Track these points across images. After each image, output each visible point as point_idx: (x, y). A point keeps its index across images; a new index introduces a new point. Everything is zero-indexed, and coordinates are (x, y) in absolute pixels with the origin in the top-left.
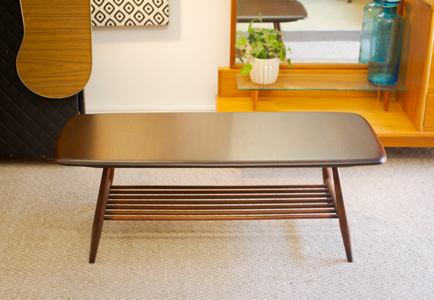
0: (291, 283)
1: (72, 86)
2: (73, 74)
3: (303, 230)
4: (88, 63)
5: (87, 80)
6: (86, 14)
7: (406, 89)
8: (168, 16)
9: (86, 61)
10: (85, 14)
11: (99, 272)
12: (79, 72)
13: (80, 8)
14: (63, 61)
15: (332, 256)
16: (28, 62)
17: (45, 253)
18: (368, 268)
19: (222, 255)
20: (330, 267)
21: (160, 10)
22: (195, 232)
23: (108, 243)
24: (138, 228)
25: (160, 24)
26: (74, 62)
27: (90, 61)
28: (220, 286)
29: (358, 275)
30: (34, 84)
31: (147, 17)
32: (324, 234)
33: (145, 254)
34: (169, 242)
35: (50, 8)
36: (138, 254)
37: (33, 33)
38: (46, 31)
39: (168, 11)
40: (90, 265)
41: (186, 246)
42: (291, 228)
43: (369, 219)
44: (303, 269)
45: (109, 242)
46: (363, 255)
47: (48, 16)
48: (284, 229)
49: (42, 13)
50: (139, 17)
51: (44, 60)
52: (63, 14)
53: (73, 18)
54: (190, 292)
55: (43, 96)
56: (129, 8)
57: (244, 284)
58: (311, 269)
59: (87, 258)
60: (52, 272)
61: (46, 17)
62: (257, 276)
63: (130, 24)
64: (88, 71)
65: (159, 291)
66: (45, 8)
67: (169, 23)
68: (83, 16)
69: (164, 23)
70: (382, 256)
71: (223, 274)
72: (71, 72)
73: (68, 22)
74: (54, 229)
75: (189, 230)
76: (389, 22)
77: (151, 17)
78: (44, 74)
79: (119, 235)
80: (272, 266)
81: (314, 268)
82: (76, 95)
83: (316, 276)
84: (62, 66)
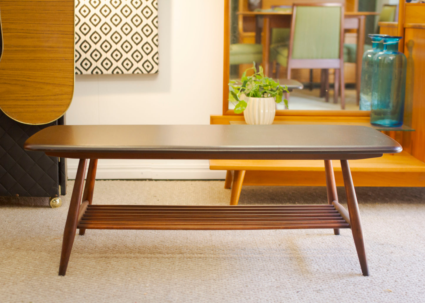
0: (298, 292)
1: (51, 112)
2: (53, 97)
3: (308, 253)
4: (70, 85)
5: (68, 105)
6: (70, 32)
7: (412, 129)
8: (157, 64)
9: (68, 84)
10: (68, 31)
11: (69, 283)
12: (59, 96)
13: (63, 24)
14: (43, 83)
15: (344, 272)
16: (6, 83)
17: (7, 268)
18: (388, 281)
19: (215, 271)
20: (343, 279)
21: (149, 58)
22: (184, 254)
23: (82, 261)
24: (118, 251)
25: (149, 72)
26: (55, 84)
27: (72, 84)
28: (213, 294)
29: (377, 285)
30: (11, 108)
31: (136, 65)
32: (333, 256)
33: (124, 269)
34: (153, 260)
35: (31, 23)
36: (116, 269)
37: (12, 50)
38: (26, 49)
39: (157, 58)
40: (60, 277)
41: (173, 263)
42: (294, 251)
43: (383, 245)
44: (311, 282)
45: (84, 261)
46: (380, 271)
47: (29, 32)
48: (287, 252)
49: (22, 29)
50: (127, 64)
51: (23, 81)
52: (45, 31)
53: (56, 35)
54: (177, 298)
55: (19, 121)
56: (117, 55)
57: (241, 292)
58: (320, 281)
59: (57, 272)
60: (13, 283)
61: (26, 33)
62: (257, 286)
63: (118, 73)
64: (69, 95)
65: (140, 297)
66: (26, 23)
67: (158, 72)
68: (66, 33)
69: (153, 71)
70: (403, 272)
71: (216, 285)
72: (51, 96)
73: (50, 39)
74: (22, 251)
75: (177, 252)
76: (390, 59)
77: (140, 65)
78: (22, 97)
79: (96, 256)
80: (274, 279)
81: (324, 281)
82: (56, 121)
83: (327, 287)
84: (42, 88)
